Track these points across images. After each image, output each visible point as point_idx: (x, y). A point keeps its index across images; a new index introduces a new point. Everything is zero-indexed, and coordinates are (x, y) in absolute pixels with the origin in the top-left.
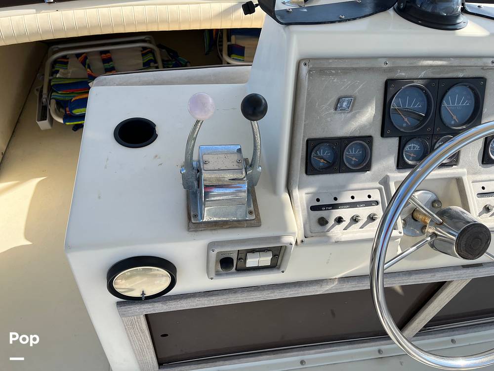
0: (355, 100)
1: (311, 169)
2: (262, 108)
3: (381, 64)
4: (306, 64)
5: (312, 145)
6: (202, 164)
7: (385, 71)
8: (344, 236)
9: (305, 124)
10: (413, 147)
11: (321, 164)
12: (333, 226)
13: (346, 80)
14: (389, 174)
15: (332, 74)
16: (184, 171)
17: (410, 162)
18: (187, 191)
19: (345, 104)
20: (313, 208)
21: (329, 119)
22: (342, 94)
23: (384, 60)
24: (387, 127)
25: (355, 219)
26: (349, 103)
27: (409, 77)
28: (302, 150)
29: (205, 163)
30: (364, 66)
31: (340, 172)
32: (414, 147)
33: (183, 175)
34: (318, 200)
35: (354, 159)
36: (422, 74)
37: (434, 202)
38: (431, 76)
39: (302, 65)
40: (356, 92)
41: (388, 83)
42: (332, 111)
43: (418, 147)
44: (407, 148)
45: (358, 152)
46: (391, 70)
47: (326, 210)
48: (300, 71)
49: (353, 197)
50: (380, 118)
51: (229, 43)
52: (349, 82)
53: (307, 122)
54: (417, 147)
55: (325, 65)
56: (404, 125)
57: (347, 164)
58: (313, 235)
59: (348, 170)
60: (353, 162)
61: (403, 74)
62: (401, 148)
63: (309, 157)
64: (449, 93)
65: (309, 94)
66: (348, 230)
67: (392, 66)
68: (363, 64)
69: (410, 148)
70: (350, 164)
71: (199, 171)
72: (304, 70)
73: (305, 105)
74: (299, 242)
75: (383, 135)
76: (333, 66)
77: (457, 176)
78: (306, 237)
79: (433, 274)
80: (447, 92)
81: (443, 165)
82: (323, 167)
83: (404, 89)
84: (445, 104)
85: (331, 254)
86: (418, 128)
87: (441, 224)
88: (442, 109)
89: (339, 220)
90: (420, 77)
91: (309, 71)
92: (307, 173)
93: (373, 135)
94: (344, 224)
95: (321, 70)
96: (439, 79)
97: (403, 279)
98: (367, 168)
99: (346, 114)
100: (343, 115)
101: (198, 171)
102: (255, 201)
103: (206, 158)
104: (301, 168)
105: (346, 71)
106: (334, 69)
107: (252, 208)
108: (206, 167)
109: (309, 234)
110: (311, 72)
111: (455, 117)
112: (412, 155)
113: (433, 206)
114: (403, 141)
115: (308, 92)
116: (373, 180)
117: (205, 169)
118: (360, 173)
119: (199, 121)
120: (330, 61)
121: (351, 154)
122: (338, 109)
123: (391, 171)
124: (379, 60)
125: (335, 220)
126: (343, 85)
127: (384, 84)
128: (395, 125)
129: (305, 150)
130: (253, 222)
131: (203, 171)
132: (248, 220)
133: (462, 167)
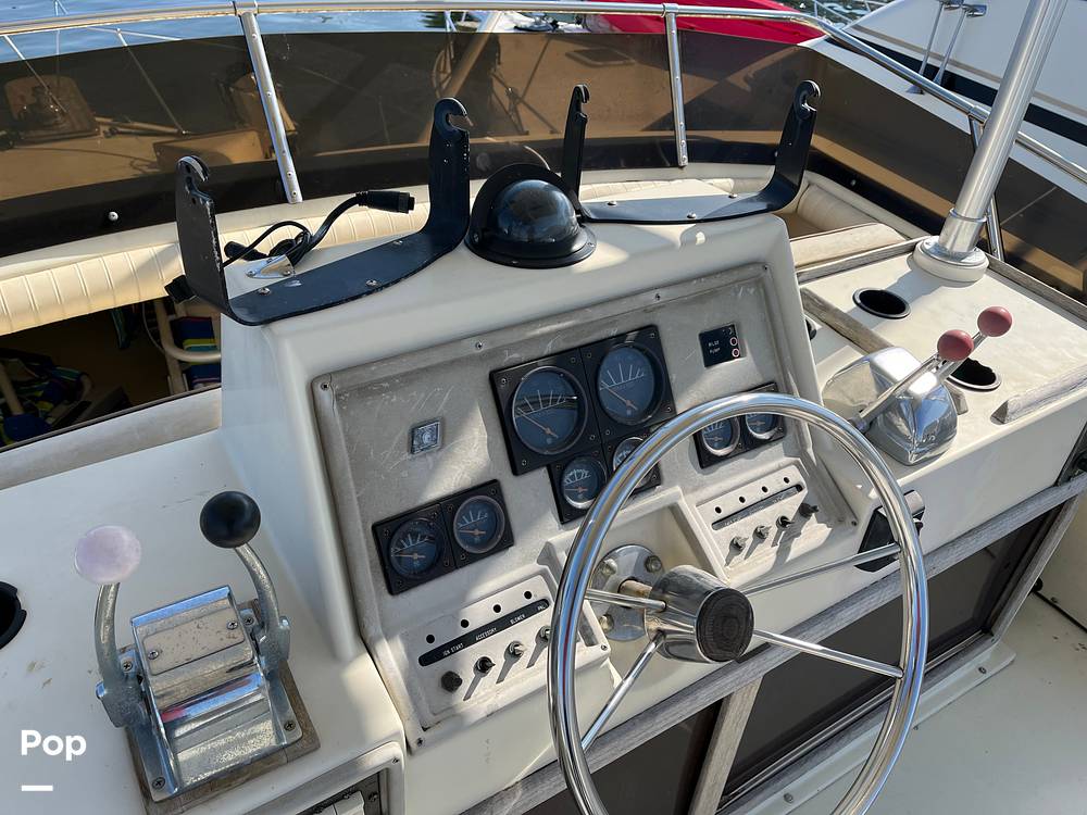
0: (443, 424)
1: (398, 581)
2: (248, 516)
3: (469, 348)
4: (325, 386)
5: (386, 533)
6: (144, 662)
7: (482, 358)
8: (500, 696)
9: (358, 498)
10: (576, 474)
11: (416, 564)
12: (475, 683)
13: (414, 394)
14: (549, 540)
15: (386, 390)
16: (105, 692)
17: (580, 505)
18: (127, 728)
19: (426, 438)
20: (426, 660)
21: (405, 474)
22: (417, 421)
23: (474, 341)
24: (519, 455)
25: (514, 653)
26: (434, 432)
27: (531, 357)
28: (369, 550)
29: (152, 657)
30: (440, 360)
31: (457, 568)
32: (579, 475)
33: (104, 700)
34: (430, 639)
35: (477, 532)
36: (549, 348)
37: (647, 562)
38: (563, 346)
39: (318, 389)
40: (441, 409)
41: (494, 378)
42: (407, 456)
43: (587, 472)
44: (567, 480)
45: (482, 516)
46: (491, 354)
47: (452, 653)
48: (318, 403)
49: (497, 609)
50: (500, 442)
51: (172, 317)
52: (423, 395)
53: (361, 493)
54: (585, 473)
55: (365, 376)
56: (549, 441)
57: (466, 548)
58: (439, 717)
59: (472, 559)
60: (477, 539)
61: (516, 355)
62: (557, 484)
63: (386, 560)
64: (604, 365)
65: (349, 439)
66: (507, 680)
67: (491, 347)
68: (437, 357)
69: (572, 478)
70: (472, 544)
71: (140, 677)
72: (326, 398)
73: (348, 462)
74: (413, 745)
75: (516, 471)
76: (381, 376)
77: (668, 504)
78: (425, 730)
79: (691, 698)
80: (599, 366)
81: (637, 493)
82: (422, 568)
83: (526, 382)
84: (604, 386)
85: (487, 742)
86: (571, 441)
87: (665, 609)
88: (602, 395)
89: (484, 666)
90: (545, 353)
91: (338, 396)
92: (391, 592)
93: (498, 478)
94: (495, 672)
95: (359, 389)
96: (580, 347)
97: (644, 727)
98: (507, 541)
99: (435, 455)
100: (430, 458)
101: (140, 679)
102: (294, 695)
103: (151, 644)
104: (375, 585)
105: (409, 378)
106: (386, 380)
107: (290, 713)
108: (156, 665)
109: (430, 718)
110: (343, 398)
111: (629, 403)
112: (580, 490)
113: (648, 570)
114: (556, 471)
115: (346, 436)
116: (525, 562)
117: (155, 672)
118: (497, 555)
119: (109, 587)
120: (373, 368)
121: (468, 524)
122: (417, 451)
123: (552, 533)
124: (465, 342)
125: (476, 668)
126: (412, 405)
127: (487, 382)
128: (531, 447)
129: (374, 547)
130: (299, 746)
131: (150, 679)
132: (287, 746)
133: (671, 485)
